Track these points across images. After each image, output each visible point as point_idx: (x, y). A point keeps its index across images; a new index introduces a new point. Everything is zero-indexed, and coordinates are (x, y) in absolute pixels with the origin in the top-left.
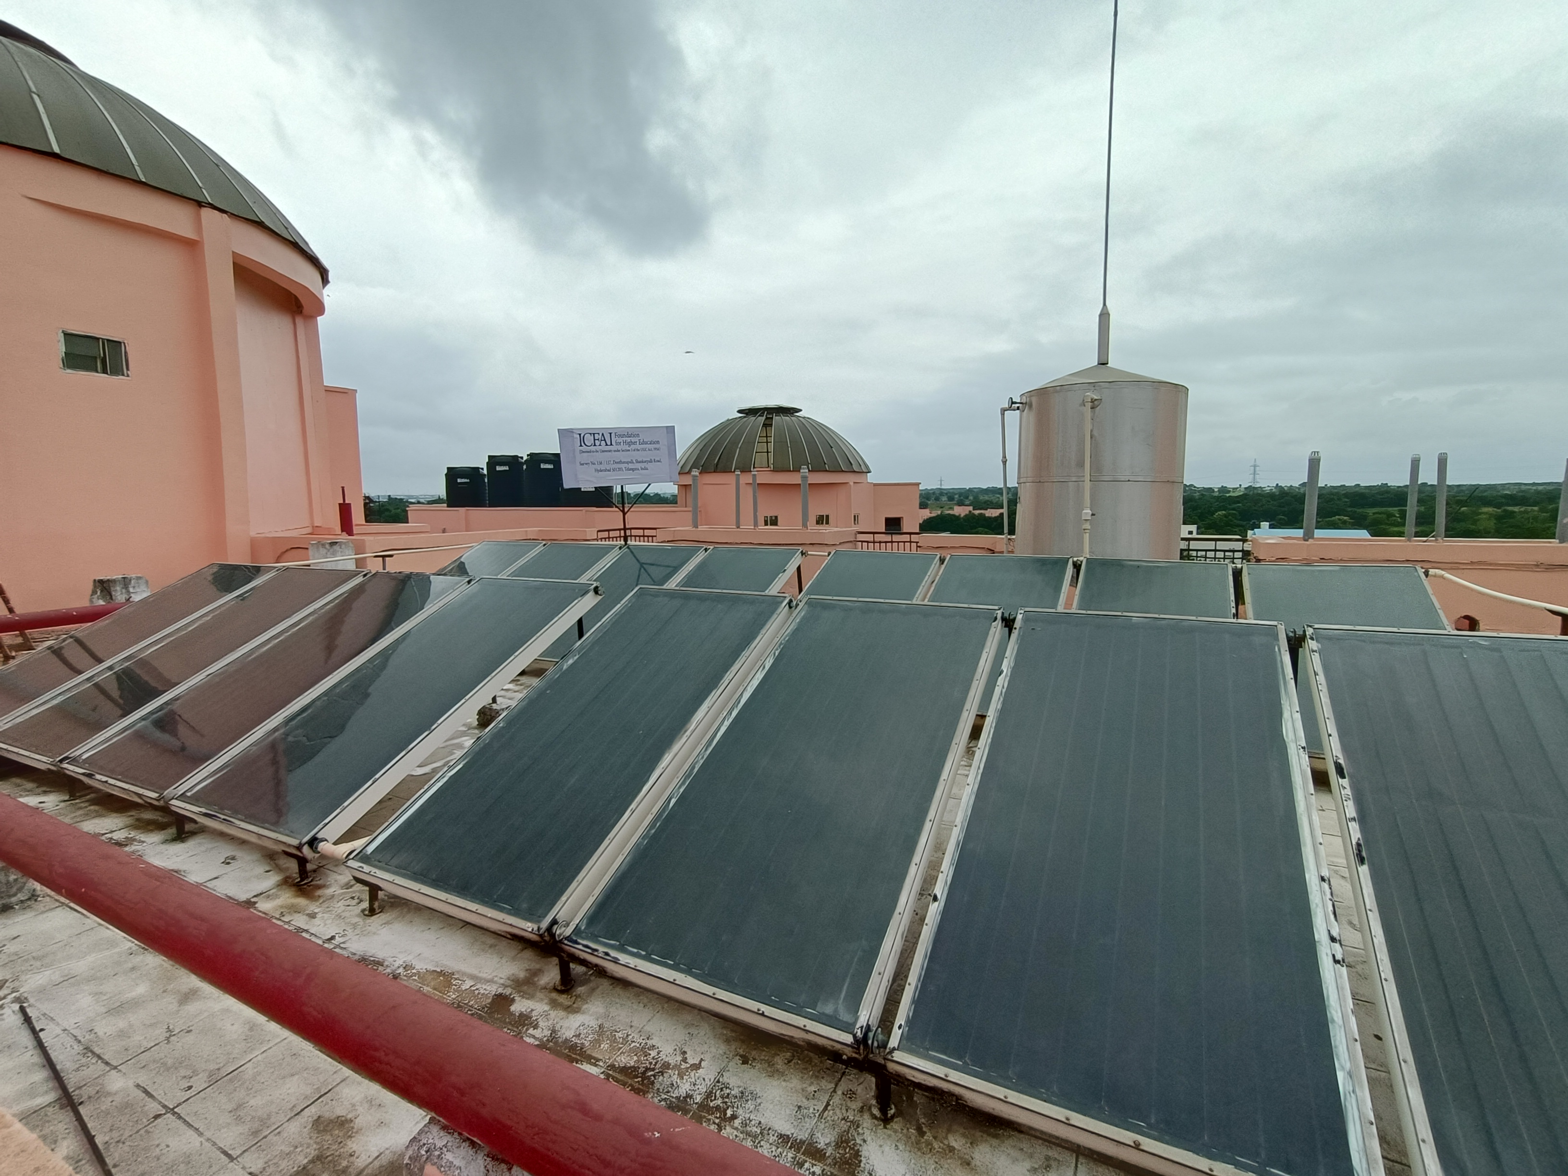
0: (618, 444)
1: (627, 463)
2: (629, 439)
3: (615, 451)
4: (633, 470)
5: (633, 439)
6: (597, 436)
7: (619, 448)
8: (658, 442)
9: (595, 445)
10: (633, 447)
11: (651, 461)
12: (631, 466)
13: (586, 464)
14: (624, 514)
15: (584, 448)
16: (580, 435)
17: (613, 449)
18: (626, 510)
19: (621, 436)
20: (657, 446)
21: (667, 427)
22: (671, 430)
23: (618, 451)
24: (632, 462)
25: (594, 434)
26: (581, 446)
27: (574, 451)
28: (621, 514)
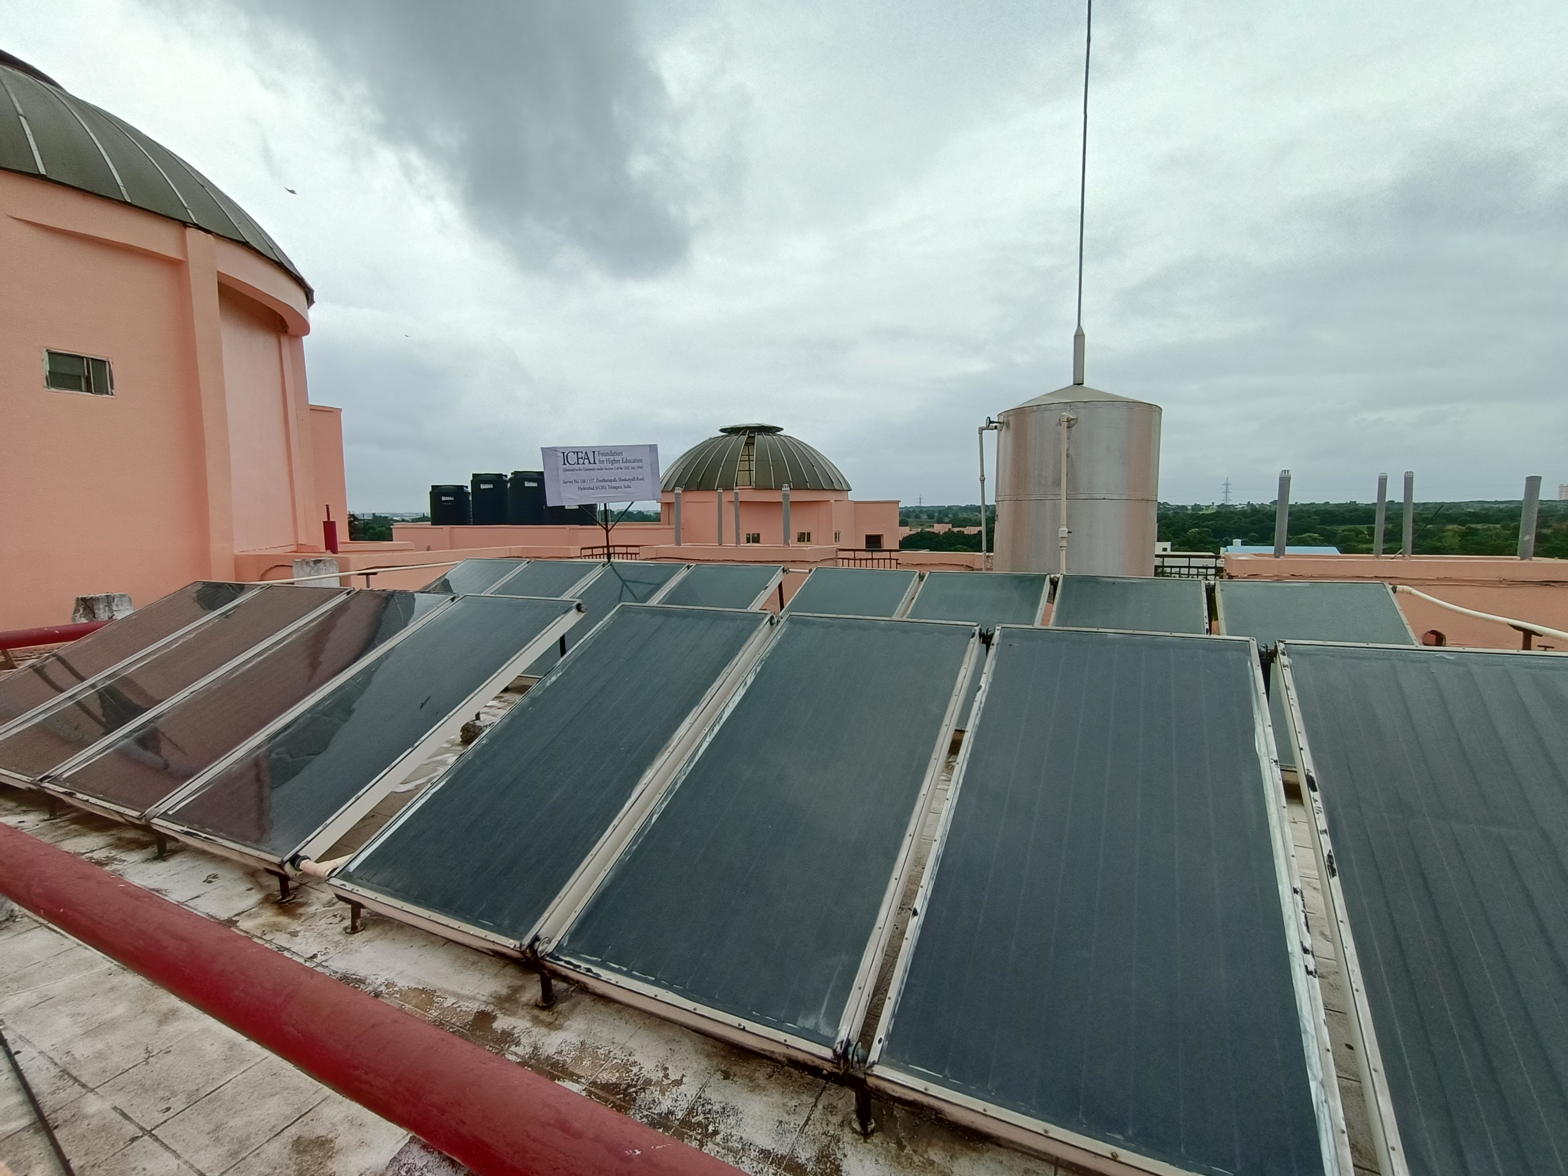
0: (602, 462)
1: (611, 481)
2: (612, 458)
3: (598, 469)
4: (616, 488)
5: (617, 458)
6: (580, 455)
7: (603, 466)
8: (641, 461)
9: (578, 464)
10: (616, 465)
11: (634, 479)
12: (614, 484)
13: (570, 482)
14: (607, 532)
15: (567, 466)
16: (563, 453)
17: (596, 468)
18: (609, 527)
19: (604, 454)
20: (640, 464)
21: (650, 446)
22: (653, 448)
23: (602, 469)
24: (615, 480)
25: (577, 452)
26: (564, 464)
27: (557, 469)
28: (605, 531)
